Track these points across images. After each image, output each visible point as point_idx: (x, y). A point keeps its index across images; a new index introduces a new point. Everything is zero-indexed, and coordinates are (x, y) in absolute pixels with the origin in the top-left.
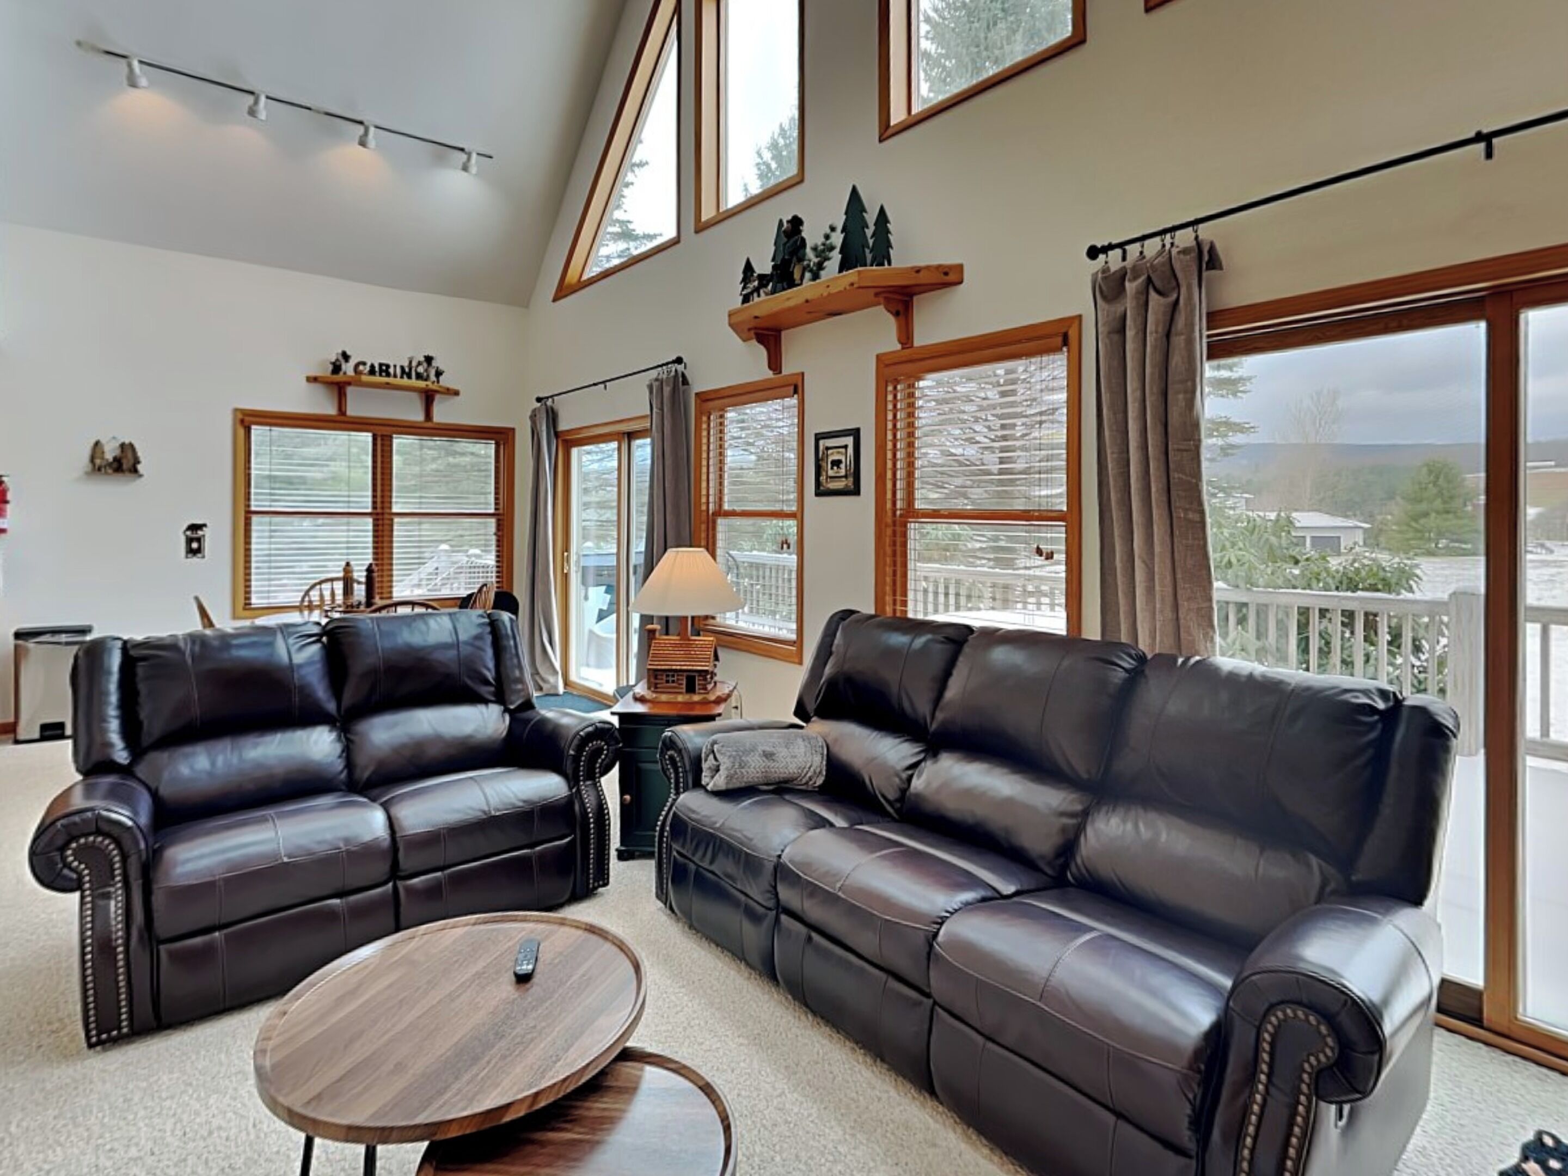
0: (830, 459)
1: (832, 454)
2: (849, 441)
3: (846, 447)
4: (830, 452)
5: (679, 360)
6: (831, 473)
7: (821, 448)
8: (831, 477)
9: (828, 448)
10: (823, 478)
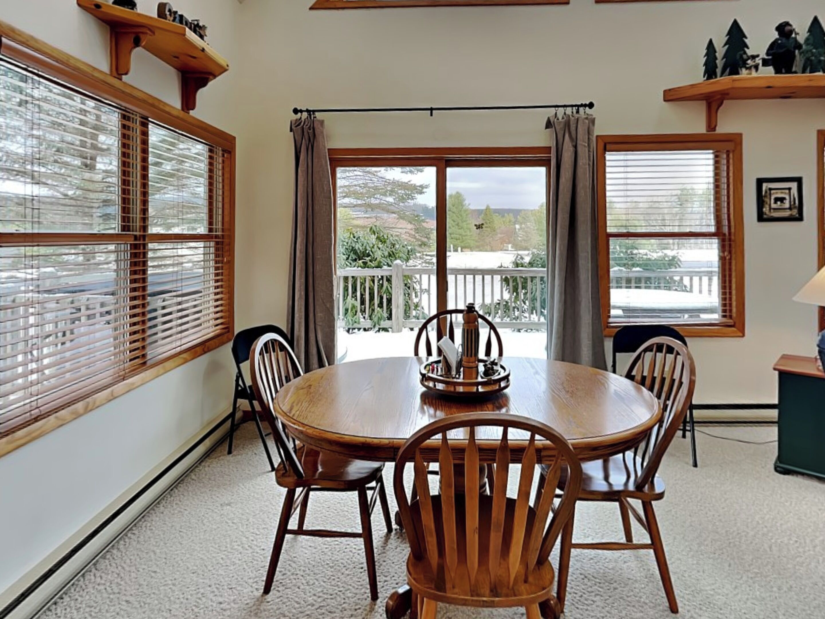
0: (773, 198)
1: (774, 193)
2: (794, 186)
3: (790, 189)
4: (772, 192)
5: (591, 105)
6: (773, 206)
7: (764, 188)
8: (774, 209)
9: (770, 189)
10: (766, 210)
